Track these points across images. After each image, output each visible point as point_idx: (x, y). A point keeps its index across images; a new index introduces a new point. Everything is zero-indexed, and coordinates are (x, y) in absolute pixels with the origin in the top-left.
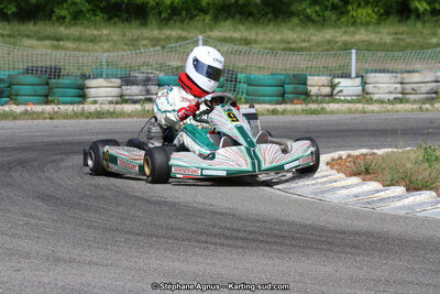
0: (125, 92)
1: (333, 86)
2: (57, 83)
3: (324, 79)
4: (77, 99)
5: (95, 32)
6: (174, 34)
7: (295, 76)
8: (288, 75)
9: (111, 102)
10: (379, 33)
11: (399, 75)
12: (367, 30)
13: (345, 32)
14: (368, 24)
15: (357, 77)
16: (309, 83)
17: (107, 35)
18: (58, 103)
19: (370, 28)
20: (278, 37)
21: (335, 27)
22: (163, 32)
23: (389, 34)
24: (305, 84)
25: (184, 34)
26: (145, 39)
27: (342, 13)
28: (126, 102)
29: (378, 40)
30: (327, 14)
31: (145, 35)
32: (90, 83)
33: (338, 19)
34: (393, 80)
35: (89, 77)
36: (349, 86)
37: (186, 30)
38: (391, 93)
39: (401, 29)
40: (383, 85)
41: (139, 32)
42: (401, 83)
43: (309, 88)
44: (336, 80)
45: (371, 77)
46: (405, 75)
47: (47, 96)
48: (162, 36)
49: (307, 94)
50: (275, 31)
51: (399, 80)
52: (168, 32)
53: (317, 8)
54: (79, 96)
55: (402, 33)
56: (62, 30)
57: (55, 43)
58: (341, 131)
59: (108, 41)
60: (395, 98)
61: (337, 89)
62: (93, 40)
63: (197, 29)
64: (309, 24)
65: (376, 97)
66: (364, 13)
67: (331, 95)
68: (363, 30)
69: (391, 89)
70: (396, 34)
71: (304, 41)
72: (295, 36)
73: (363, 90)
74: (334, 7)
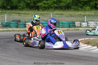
1: (81, 24)
2: (19, 24)
3: (79, 23)
4: (24, 27)
5: (28, 12)
7: (72, 22)
8: (71, 22)
10: (91, 12)
11: (96, 22)
12: (89, 12)
13: (84, 12)
15: (86, 22)
16: (75, 23)
17: (31, 13)
18: (20, 28)
19: (89, 11)
20: (69, 13)
21: (81, 11)
25: (48, 13)
27: (83, 8)
29: (91, 14)
30: (79, 8)
32: (27, 23)
33: (82, 9)
34: (94, 23)
35: (27, 22)
38: (94, 26)
40: (92, 24)
41: (38, 12)
42: (96, 24)
44: (82, 23)
45: (89, 22)
46: (97, 22)
49: (75, 26)
51: (96, 23)
52: (44, 12)
53: (77, 7)
54: (25, 26)
55: (96, 13)
56: (21, 12)
57: (19, 15)
58: (83, 34)
59: (31, 14)
60: (95, 27)
61: (82, 25)
62: (28, 14)
63: (51, 12)
65: (90, 27)
66: (88, 8)
67: (80, 26)
68: (87, 12)
69: (94, 25)
70: (95, 13)
71: (74, 14)
73: (88, 25)
74: (81, 7)
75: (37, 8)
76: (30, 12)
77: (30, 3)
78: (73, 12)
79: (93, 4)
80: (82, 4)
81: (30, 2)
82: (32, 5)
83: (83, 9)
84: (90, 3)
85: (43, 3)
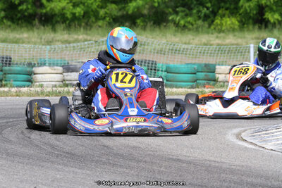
0: (66, 78)
5: (18, 36)
6: (81, 37)
8: (200, 65)
9: (55, 86)
10: (244, 38)
12: (235, 36)
13: (217, 37)
14: (234, 30)
16: (217, 71)
17: (27, 38)
19: (236, 33)
21: (208, 33)
22: (71, 36)
23: (252, 39)
24: (214, 72)
25: (89, 38)
26: (58, 41)
28: (67, 85)
30: (200, 22)
31: (58, 38)
32: (37, 70)
33: (209, 26)
37: (90, 35)
43: (217, 76)
47: (1, 81)
48: (71, 39)
49: (215, 80)
52: (76, 37)
53: (189, 19)
59: (29, 43)
62: (16, 41)
63: (98, 34)
66: (231, 21)
68: (231, 36)
71: (185, 43)
72: (177, 40)
74: (206, 17)
76: (25, 35)
78: (179, 35)
80: (208, 9)
82: (28, 9)
83: (212, 27)
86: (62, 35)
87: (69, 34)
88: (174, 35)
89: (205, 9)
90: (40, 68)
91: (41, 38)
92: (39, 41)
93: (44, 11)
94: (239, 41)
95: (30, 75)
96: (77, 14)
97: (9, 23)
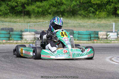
0: (36, 37)
1: (107, 35)
4: (20, 39)
6: (41, 20)
7: (94, 32)
9: (31, 40)
10: (109, 21)
12: (105, 20)
13: (98, 21)
14: (105, 18)
15: (115, 32)
16: (99, 34)
21: (94, 19)
22: (37, 20)
23: (112, 21)
24: (98, 34)
26: (32, 22)
27: (95, 14)
30: (91, 14)
31: (31, 21)
33: (94, 16)
35: (23, 32)
36: (113, 35)
37: (45, 20)
39: (116, 20)
43: (99, 36)
44: (108, 33)
47: (9, 38)
48: (37, 21)
49: (98, 38)
50: (74, 20)
52: (39, 20)
55: (117, 21)
61: (109, 36)
63: (48, 19)
64: (85, 18)
66: (103, 14)
67: (106, 38)
70: (115, 21)
72: (81, 21)
73: (118, 37)
74: (93, 12)
75: (28, 14)
76: (18, 20)
77: (16, 6)
78: (82, 19)
79: (110, 8)
80: (94, 9)
81: (16, 4)
82: (19, 9)
83: (96, 16)
84: (106, 7)
85: (37, 6)
86: (33, 20)
87: (36, 19)
88: (80, 20)
89: (93, 9)
90: (25, 33)
91: (25, 21)
92: (24, 22)
93: (26, 10)
94: (107, 22)
95: (21, 36)
96: (40, 11)
97: (11, 15)
